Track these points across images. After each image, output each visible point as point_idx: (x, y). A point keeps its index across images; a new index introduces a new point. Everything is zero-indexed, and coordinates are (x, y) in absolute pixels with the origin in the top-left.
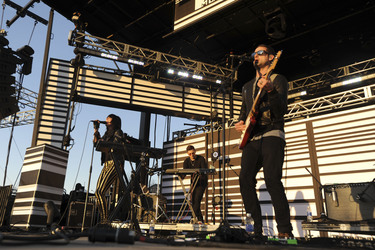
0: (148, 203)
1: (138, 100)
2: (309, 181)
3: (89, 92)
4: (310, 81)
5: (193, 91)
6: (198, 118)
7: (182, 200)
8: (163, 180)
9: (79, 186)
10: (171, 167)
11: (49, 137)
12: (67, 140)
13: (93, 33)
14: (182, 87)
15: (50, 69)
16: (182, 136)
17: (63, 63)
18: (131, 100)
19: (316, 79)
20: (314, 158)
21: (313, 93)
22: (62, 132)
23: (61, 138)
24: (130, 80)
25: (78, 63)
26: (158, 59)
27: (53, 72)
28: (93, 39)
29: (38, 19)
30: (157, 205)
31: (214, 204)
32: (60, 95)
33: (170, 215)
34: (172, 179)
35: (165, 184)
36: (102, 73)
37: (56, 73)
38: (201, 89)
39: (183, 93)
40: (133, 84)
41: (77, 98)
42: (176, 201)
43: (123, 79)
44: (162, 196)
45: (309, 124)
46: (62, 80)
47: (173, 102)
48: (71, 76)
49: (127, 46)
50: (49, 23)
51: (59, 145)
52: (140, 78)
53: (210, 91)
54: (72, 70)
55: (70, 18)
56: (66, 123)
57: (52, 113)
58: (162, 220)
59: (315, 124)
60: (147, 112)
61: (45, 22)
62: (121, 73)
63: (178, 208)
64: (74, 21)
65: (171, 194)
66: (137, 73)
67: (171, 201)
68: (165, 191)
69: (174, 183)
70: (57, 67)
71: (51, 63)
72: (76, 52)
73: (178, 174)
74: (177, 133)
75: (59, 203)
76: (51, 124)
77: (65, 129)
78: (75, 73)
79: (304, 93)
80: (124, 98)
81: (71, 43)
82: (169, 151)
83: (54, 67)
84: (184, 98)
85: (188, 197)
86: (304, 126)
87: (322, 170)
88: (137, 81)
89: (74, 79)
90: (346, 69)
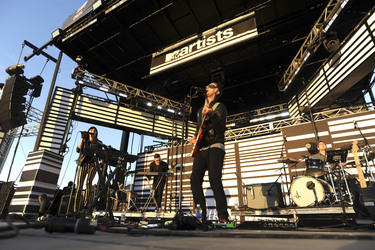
0: (123, 197)
1: (121, 122)
2: (235, 183)
3: (84, 114)
4: (237, 117)
5: (161, 118)
6: (164, 137)
7: (148, 195)
8: (135, 181)
9: (71, 183)
10: (143, 171)
11: (49, 145)
12: (64, 148)
13: (90, 71)
14: (154, 113)
15: (55, 94)
16: (151, 149)
17: (65, 91)
18: (116, 121)
19: (241, 116)
20: (238, 167)
21: (240, 125)
22: (60, 141)
23: (59, 146)
24: (116, 107)
25: (78, 91)
26: (138, 94)
27: (57, 97)
28: (90, 75)
29: (50, 58)
30: (129, 199)
31: (171, 198)
32: (61, 114)
33: (139, 206)
34: (142, 180)
35: (137, 183)
36: (95, 100)
37: (60, 98)
38: (166, 117)
39: (154, 119)
40: (118, 110)
41: (74, 117)
42: (144, 196)
43: (111, 106)
44: (134, 192)
45: (236, 145)
46: (64, 103)
47: (147, 125)
48: (72, 100)
49: (115, 83)
50: (58, 62)
51: (57, 151)
52: (123, 106)
53: (173, 119)
54: (73, 96)
55: (74, 59)
56: (64, 135)
57: (53, 127)
58: (133, 210)
59: (240, 145)
60: (127, 131)
61: (55, 60)
62: (110, 102)
63: (145, 201)
64: (77, 62)
65: (141, 191)
66: (122, 102)
67: (141, 196)
68: (136, 189)
69: (144, 183)
70: (61, 93)
71: (56, 90)
72: (77, 83)
73: (146, 175)
74: (148, 147)
75: (53, 196)
76: (51, 135)
77: (63, 139)
78: (74, 99)
79: (233, 125)
80: (111, 120)
81: (73, 77)
82: (142, 160)
83: (58, 93)
84: (154, 123)
85: (152, 192)
86: (233, 146)
87: (243, 175)
88: (121, 108)
89: (74, 103)
90: (259, 111)
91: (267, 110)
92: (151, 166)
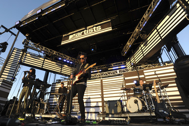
0: (42, 106)
1: (45, 67)
2: (100, 100)
3: (27, 62)
4: (102, 67)
5: (65, 66)
6: (66, 75)
7: (55, 105)
8: (50, 97)
10: (54, 92)
11: (6, 77)
12: (14, 79)
13: (32, 41)
14: (62, 63)
15: (13, 51)
16: (59, 81)
17: (18, 50)
18: (42, 66)
19: (104, 66)
21: (103, 71)
22: (12, 75)
23: (11, 78)
24: (43, 59)
25: (25, 51)
26: (55, 53)
27: (14, 53)
28: (32, 43)
29: (13, 34)
30: (45, 107)
32: (14, 61)
33: (50, 111)
34: (54, 97)
35: (51, 99)
36: (33, 56)
37: (15, 53)
38: (68, 65)
39: (62, 66)
40: (44, 61)
41: (21, 63)
43: (41, 59)
44: (48, 104)
45: (102, 80)
46: (17, 56)
47: (58, 69)
48: (21, 55)
49: (44, 48)
50: (16, 36)
51: (10, 81)
52: (47, 59)
53: (71, 67)
54: (22, 53)
55: (25, 35)
56: (15, 72)
57: (10, 67)
58: (47, 113)
60: (48, 71)
61: (15, 35)
62: (40, 56)
63: (54, 108)
64: (26, 36)
65: (52, 103)
66: (47, 57)
67: (52, 106)
68: (50, 102)
69: (54, 99)
70: (16, 51)
71: (14, 49)
72: (24, 47)
73: (56, 95)
75: (4, 105)
76: (8, 72)
77: (14, 74)
79: (100, 71)
80: (40, 65)
81: (23, 43)
82: (54, 87)
83: (15, 51)
84: (62, 68)
85: (58, 104)
86: (100, 81)
88: (46, 60)
90: (112, 64)
91: (116, 64)
92: (59, 90)
